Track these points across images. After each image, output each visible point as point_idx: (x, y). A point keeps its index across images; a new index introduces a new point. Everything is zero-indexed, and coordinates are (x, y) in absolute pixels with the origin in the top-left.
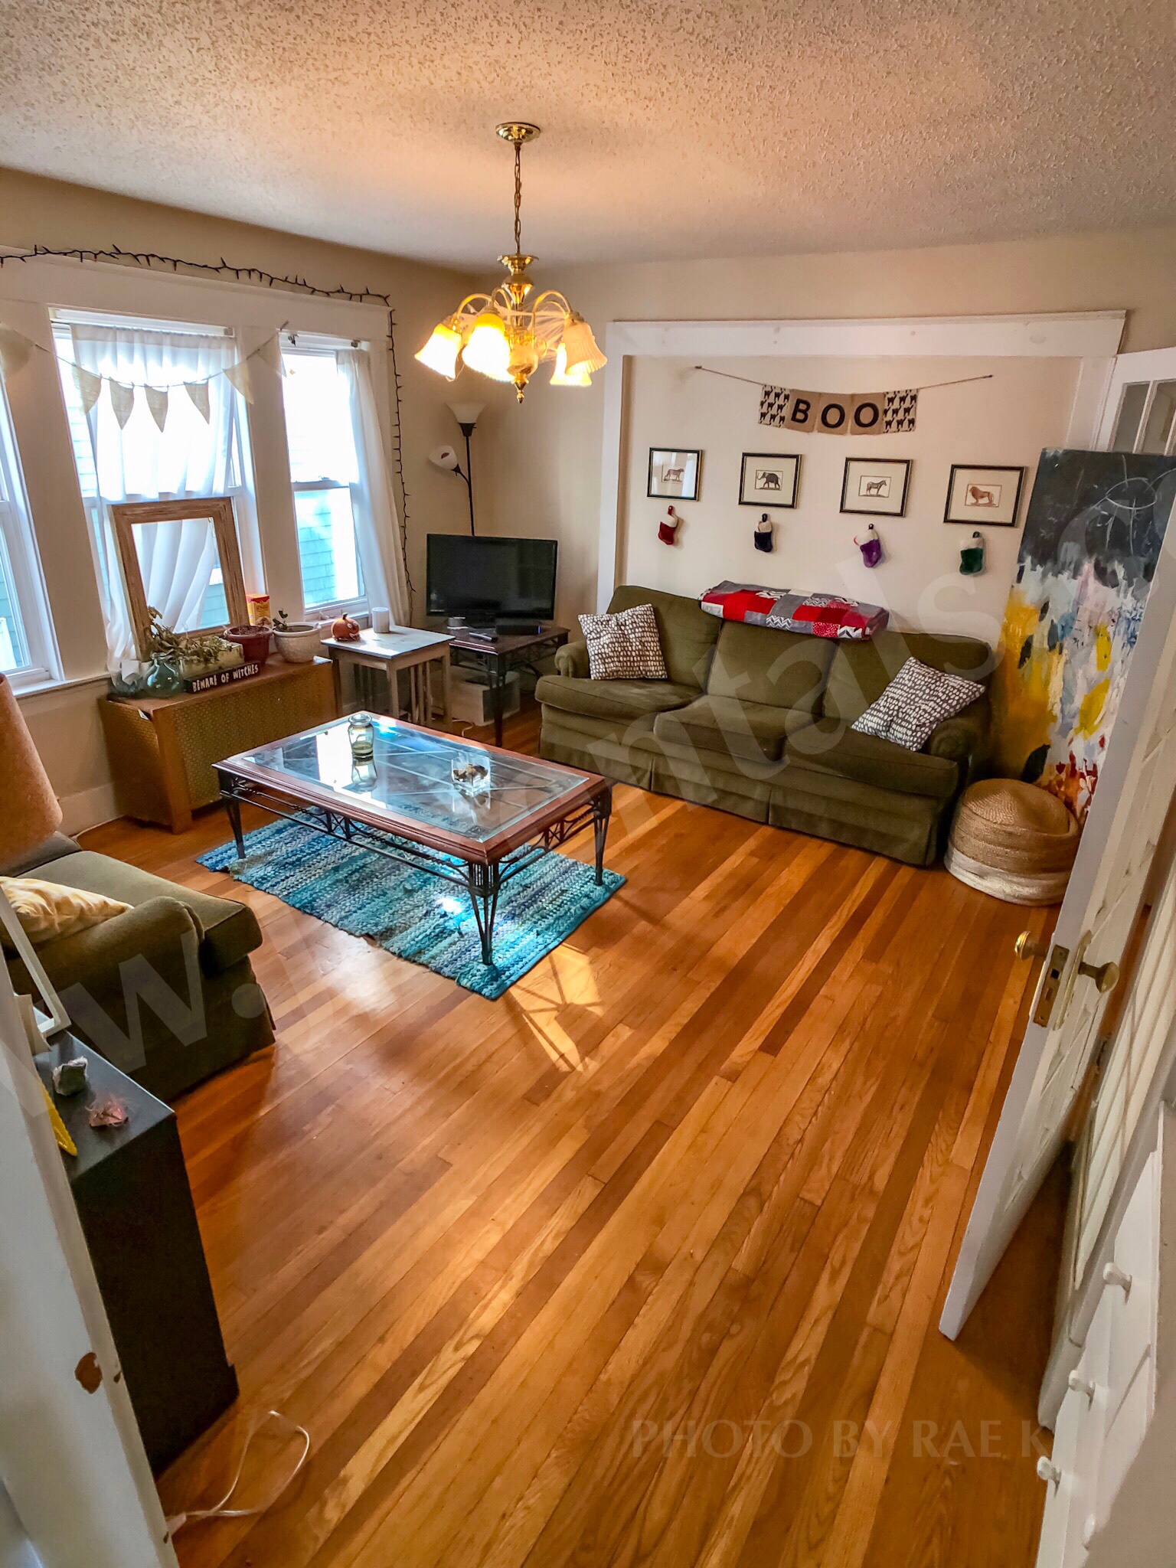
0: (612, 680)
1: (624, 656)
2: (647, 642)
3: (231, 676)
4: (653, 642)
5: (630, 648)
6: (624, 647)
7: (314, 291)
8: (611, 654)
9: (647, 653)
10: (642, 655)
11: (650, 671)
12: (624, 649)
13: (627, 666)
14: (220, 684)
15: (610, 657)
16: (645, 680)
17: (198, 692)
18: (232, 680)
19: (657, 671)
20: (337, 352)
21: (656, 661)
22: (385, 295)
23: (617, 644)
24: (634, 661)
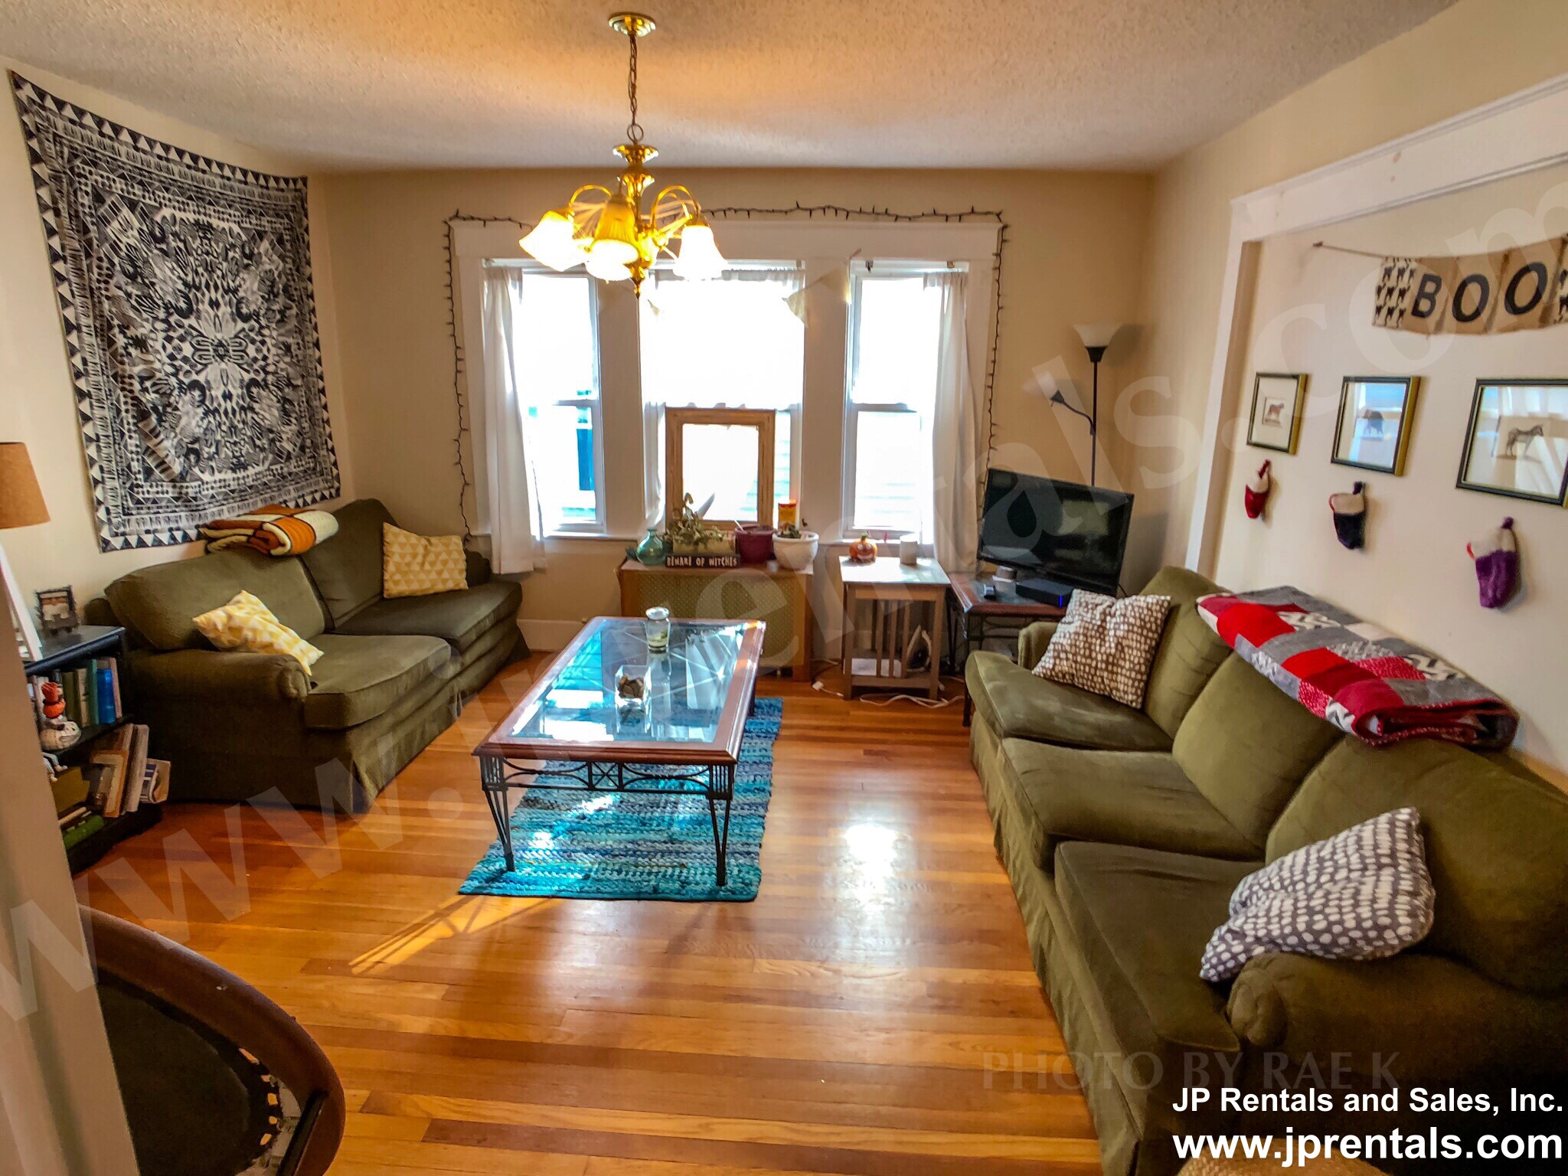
0: (1058, 683)
1: (1084, 656)
2: (1129, 647)
3: (707, 561)
4: (1139, 650)
5: (1098, 648)
6: (1091, 644)
7: (897, 218)
8: (1068, 648)
9: (1122, 663)
10: (1111, 663)
11: (1117, 690)
12: (1090, 647)
13: (1084, 671)
14: (694, 565)
15: (1066, 652)
16: (1107, 701)
17: (671, 567)
18: (707, 565)
19: (1126, 693)
20: (926, 276)
21: (1129, 678)
22: (998, 211)
23: (1081, 637)
24: (1096, 668)
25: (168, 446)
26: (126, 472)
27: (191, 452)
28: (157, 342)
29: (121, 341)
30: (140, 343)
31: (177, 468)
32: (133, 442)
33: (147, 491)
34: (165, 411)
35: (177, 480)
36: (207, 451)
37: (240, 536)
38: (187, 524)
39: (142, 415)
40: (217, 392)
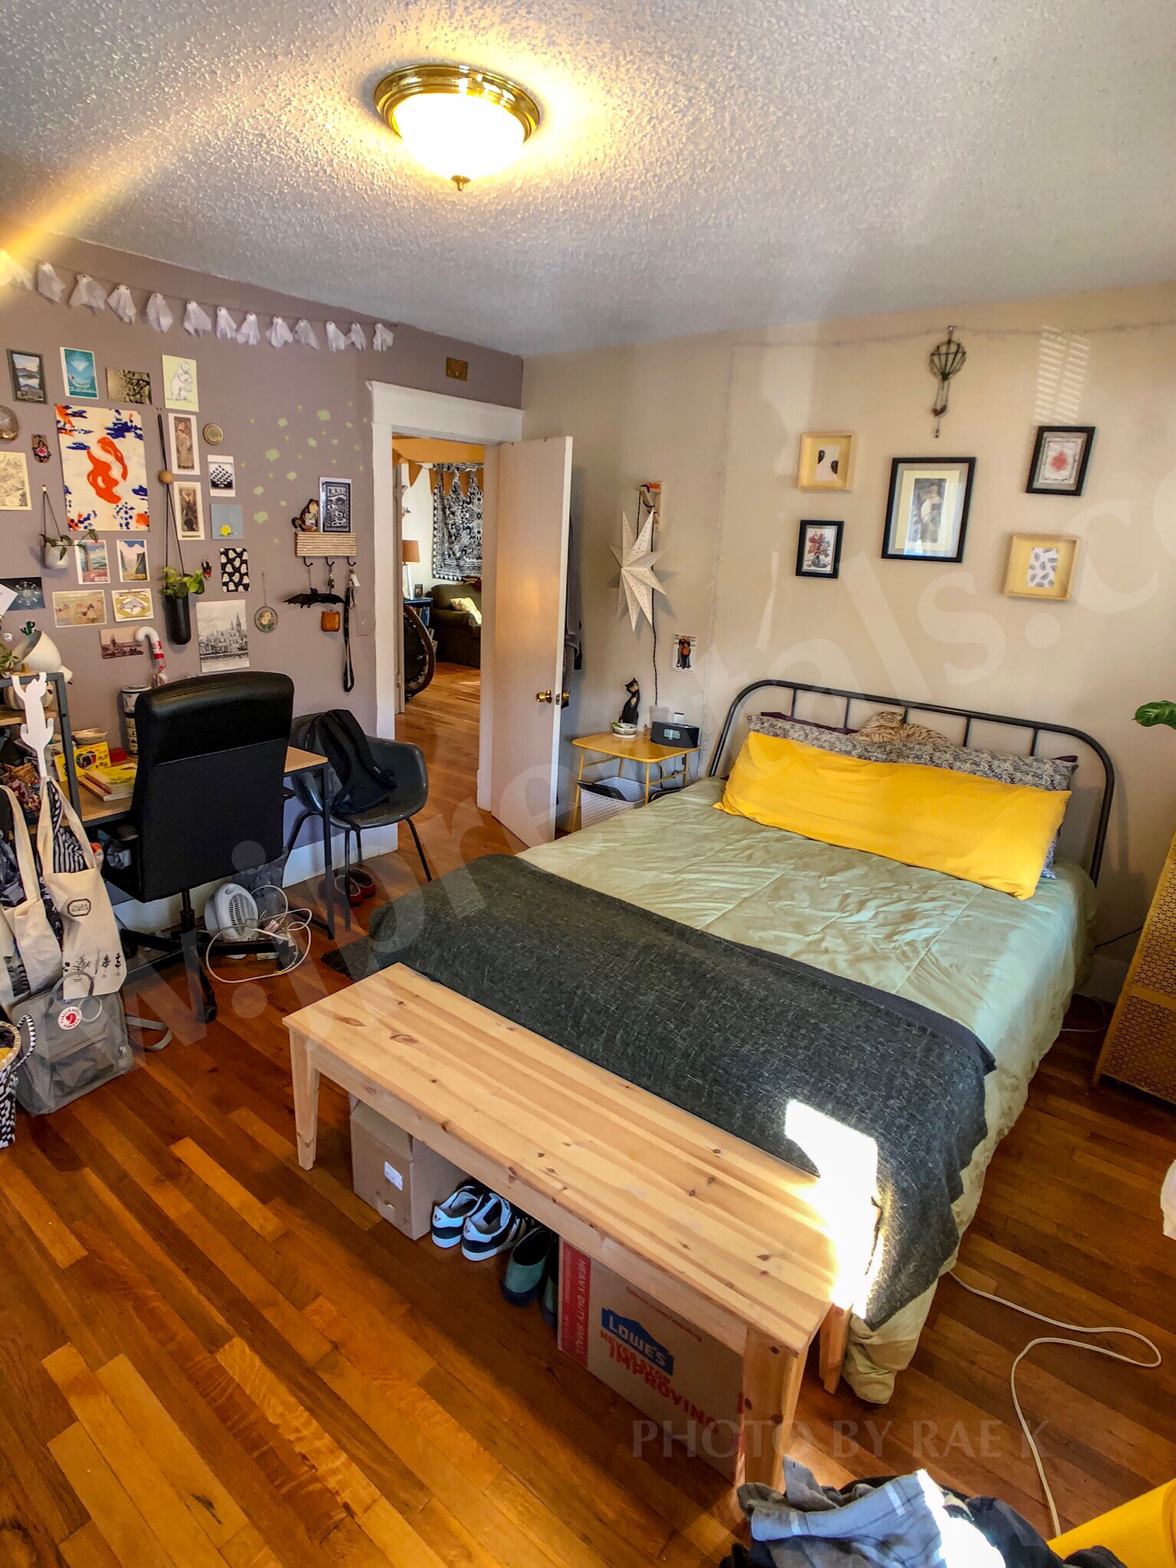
25: (456, 547)
26: (443, 554)
27: (464, 550)
28: (458, 513)
29: (448, 512)
30: (453, 513)
31: (458, 555)
32: (446, 545)
33: (448, 561)
34: (458, 536)
35: (458, 559)
36: (469, 551)
37: (473, 581)
38: (459, 575)
39: (450, 537)
40: (476, 531)
